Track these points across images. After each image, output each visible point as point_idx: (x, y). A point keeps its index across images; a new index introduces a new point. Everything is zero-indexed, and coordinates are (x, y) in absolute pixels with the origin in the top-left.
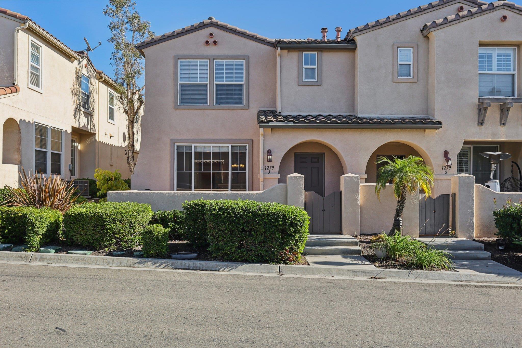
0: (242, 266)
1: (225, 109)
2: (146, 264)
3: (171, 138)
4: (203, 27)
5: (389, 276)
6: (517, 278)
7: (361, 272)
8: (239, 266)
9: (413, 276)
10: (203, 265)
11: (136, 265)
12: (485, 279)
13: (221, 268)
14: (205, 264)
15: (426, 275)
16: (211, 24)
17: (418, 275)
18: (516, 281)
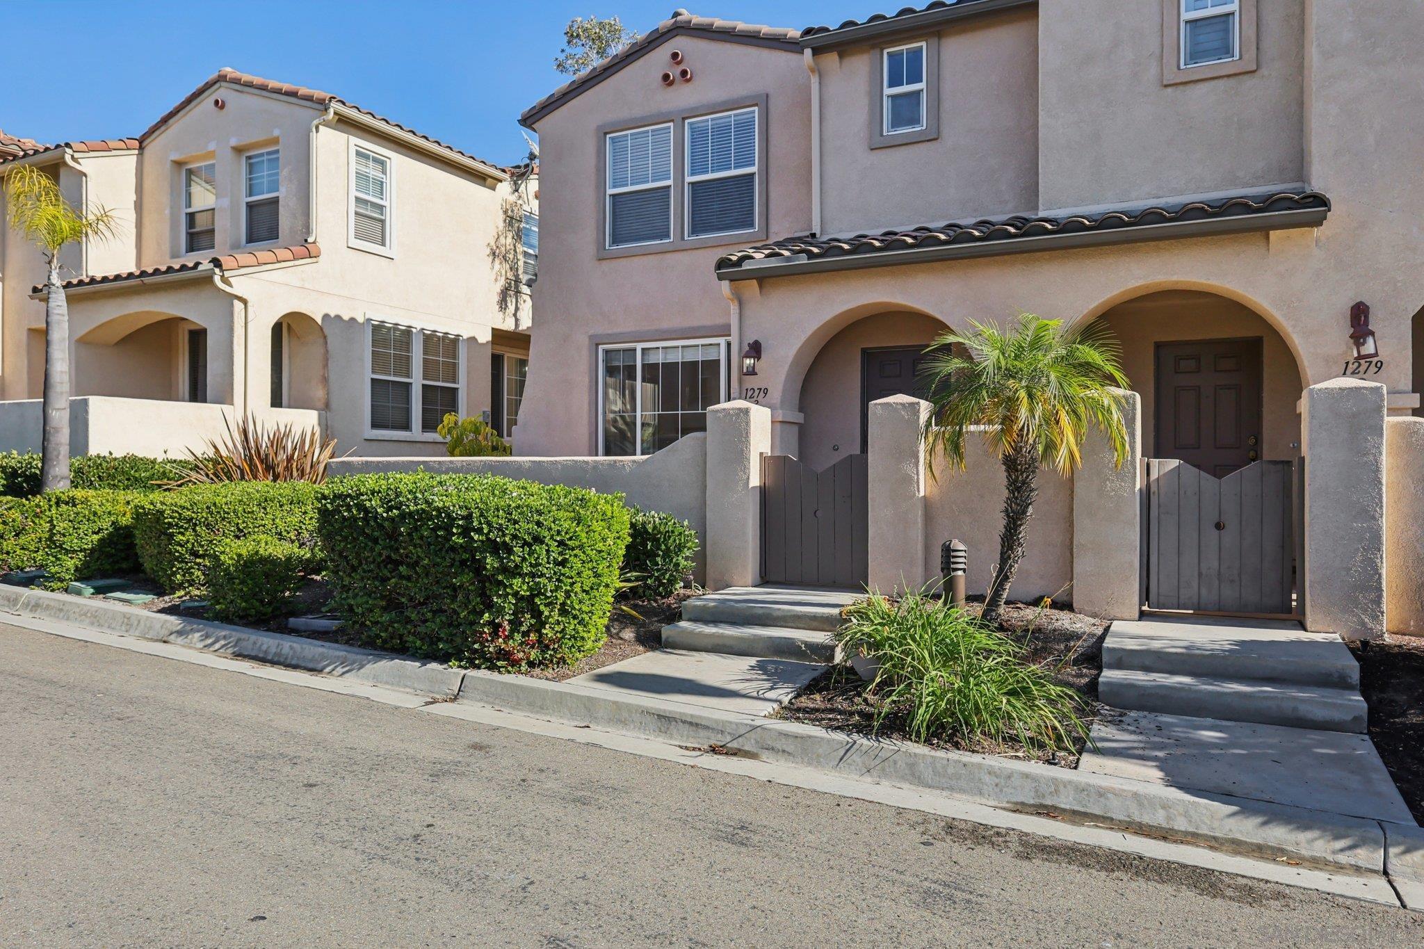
0: (375, 665)
1: (710, 245)
2: (190, 637)
3: (591, 332)
4: (658, 40)
5: (773, 749)
6: (1337, 837)
7: (684, 722)
8: (369, 662)
9: (858, 760)
10: (295, 652)
11: (172, 637)
12: (1169, 818)
13: (328, 665)
14: (302, 648)
15: (911, 766)
16: (678, 27)
17: (878, 761)
18: (1334, 852)
